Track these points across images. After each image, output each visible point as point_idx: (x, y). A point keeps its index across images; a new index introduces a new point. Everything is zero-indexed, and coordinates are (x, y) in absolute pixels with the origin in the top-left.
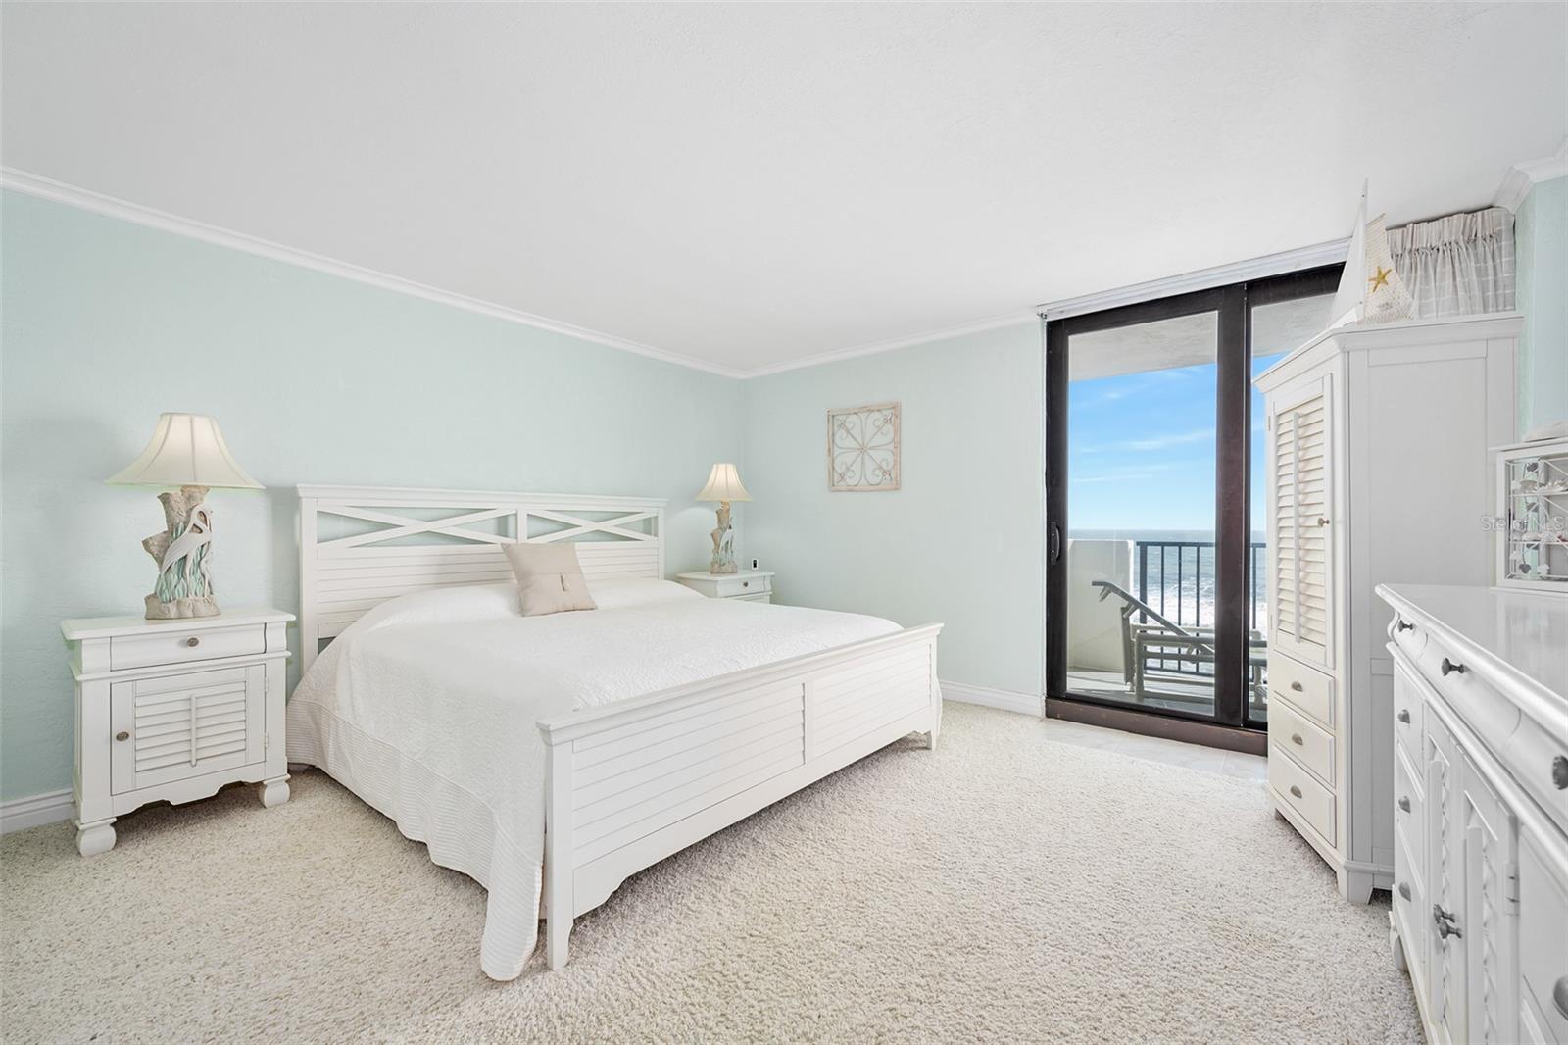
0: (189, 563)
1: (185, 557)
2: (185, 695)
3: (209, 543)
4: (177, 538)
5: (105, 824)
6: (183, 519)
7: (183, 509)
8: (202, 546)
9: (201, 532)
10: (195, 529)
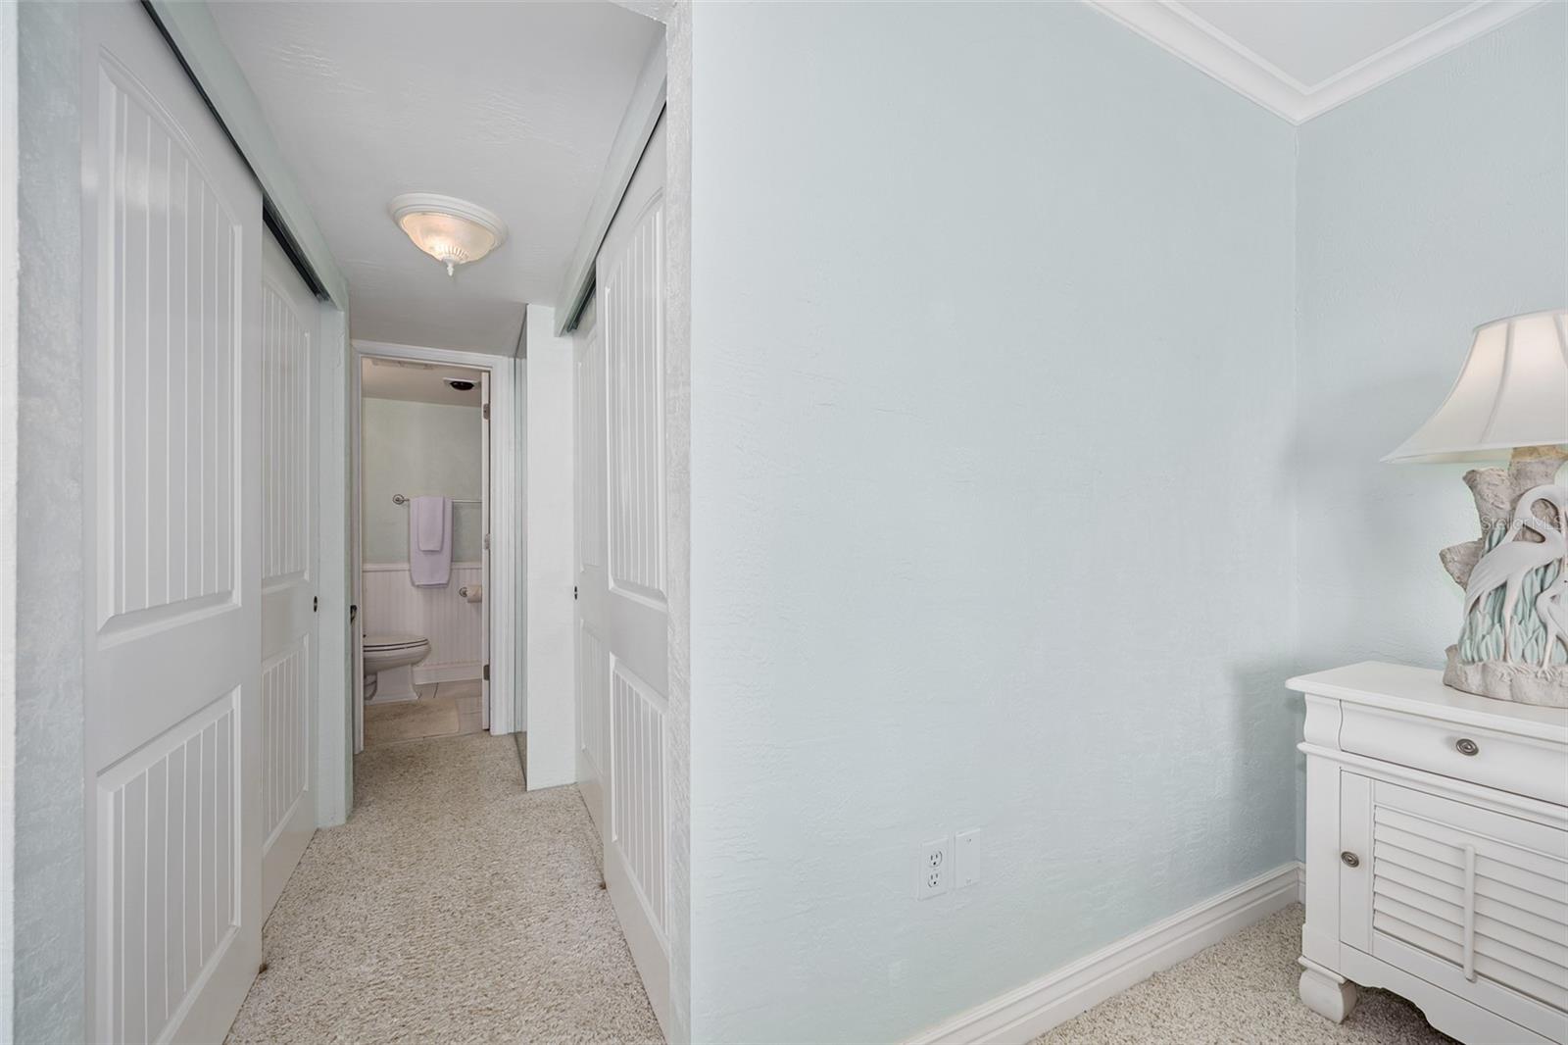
0: (1513, 595)
1: (1504, 586)
2: (1459, 840)
3: (1560, 561)
4: (1490, 550)
5: (1335, 981)
6: (1503, 515)
7: (1505, 495)
8: (1547, 567)
9: (1543, 539)
10: (1528, 534)
